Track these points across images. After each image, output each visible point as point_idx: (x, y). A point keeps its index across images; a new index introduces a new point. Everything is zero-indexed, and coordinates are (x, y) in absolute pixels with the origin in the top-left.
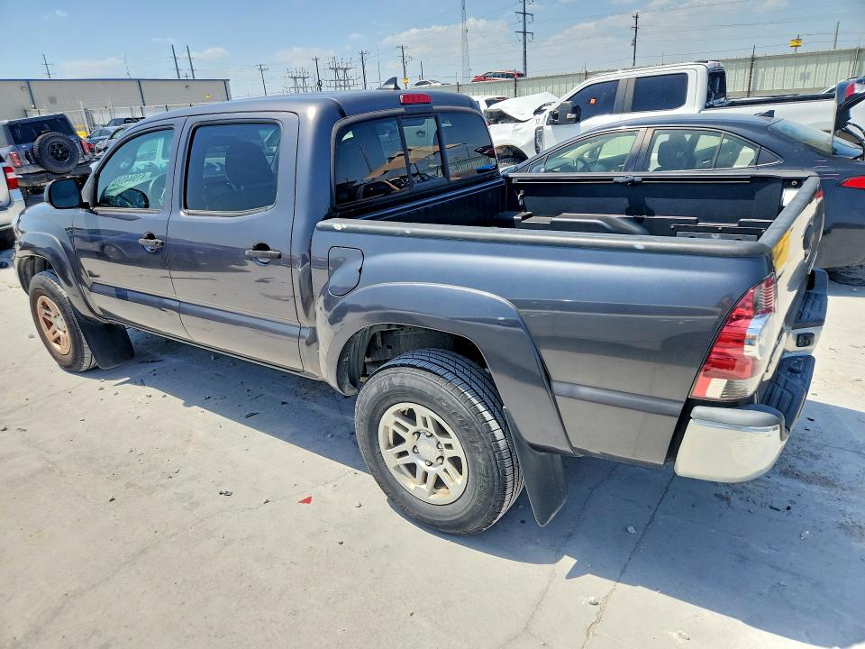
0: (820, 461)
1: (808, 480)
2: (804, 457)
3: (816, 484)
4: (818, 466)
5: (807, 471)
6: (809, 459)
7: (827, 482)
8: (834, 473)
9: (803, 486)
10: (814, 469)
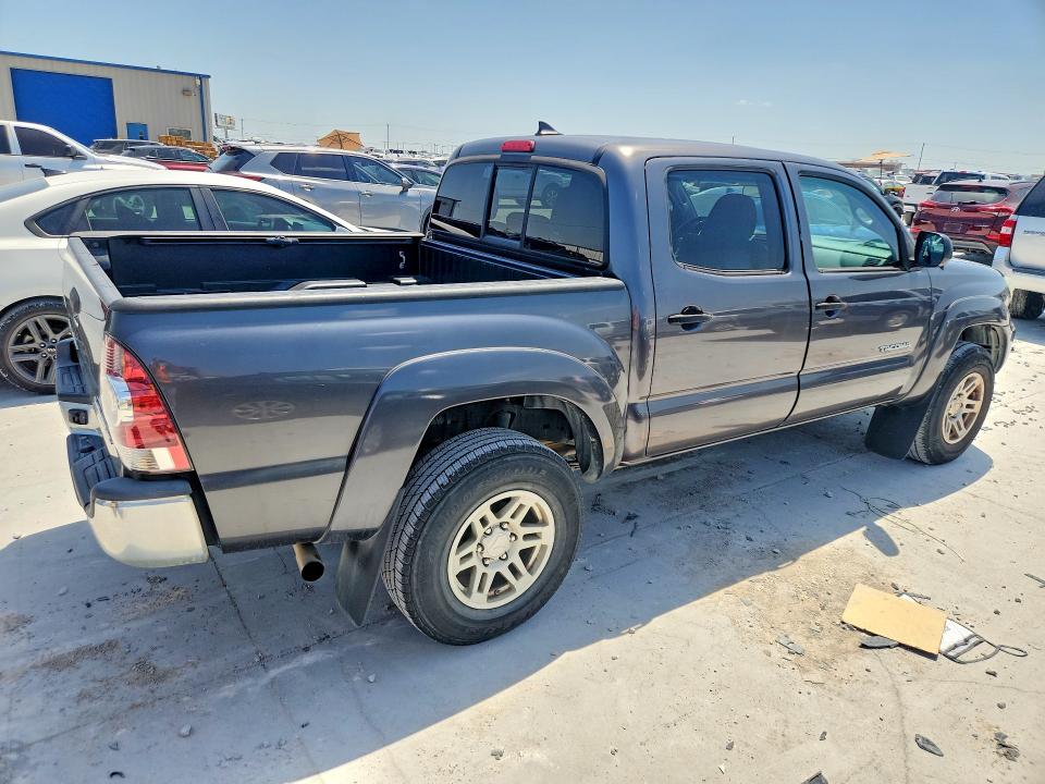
0: (75, 692)
1: (80, 653)
2: (97, 685)
3: (69, 653)
4: (73, 682)
5: (87, 665)
6: (91, 685)
7: (56, 664)
8: (52, 684)
9: (85, 641)
10: (80, 672)
